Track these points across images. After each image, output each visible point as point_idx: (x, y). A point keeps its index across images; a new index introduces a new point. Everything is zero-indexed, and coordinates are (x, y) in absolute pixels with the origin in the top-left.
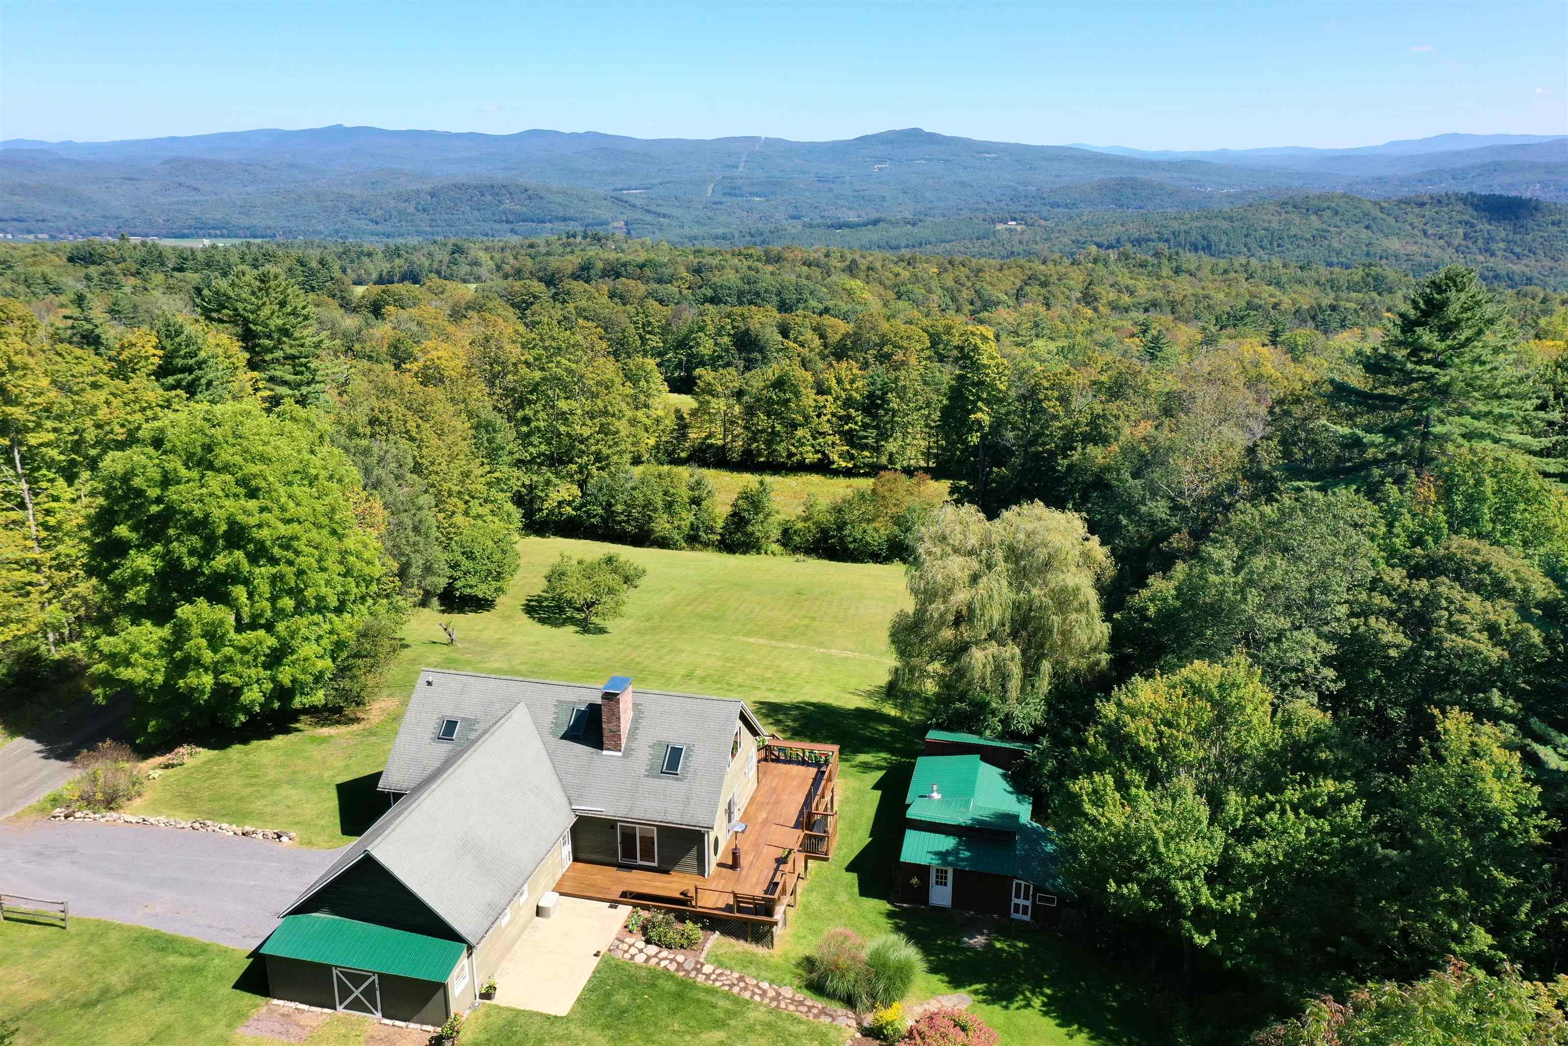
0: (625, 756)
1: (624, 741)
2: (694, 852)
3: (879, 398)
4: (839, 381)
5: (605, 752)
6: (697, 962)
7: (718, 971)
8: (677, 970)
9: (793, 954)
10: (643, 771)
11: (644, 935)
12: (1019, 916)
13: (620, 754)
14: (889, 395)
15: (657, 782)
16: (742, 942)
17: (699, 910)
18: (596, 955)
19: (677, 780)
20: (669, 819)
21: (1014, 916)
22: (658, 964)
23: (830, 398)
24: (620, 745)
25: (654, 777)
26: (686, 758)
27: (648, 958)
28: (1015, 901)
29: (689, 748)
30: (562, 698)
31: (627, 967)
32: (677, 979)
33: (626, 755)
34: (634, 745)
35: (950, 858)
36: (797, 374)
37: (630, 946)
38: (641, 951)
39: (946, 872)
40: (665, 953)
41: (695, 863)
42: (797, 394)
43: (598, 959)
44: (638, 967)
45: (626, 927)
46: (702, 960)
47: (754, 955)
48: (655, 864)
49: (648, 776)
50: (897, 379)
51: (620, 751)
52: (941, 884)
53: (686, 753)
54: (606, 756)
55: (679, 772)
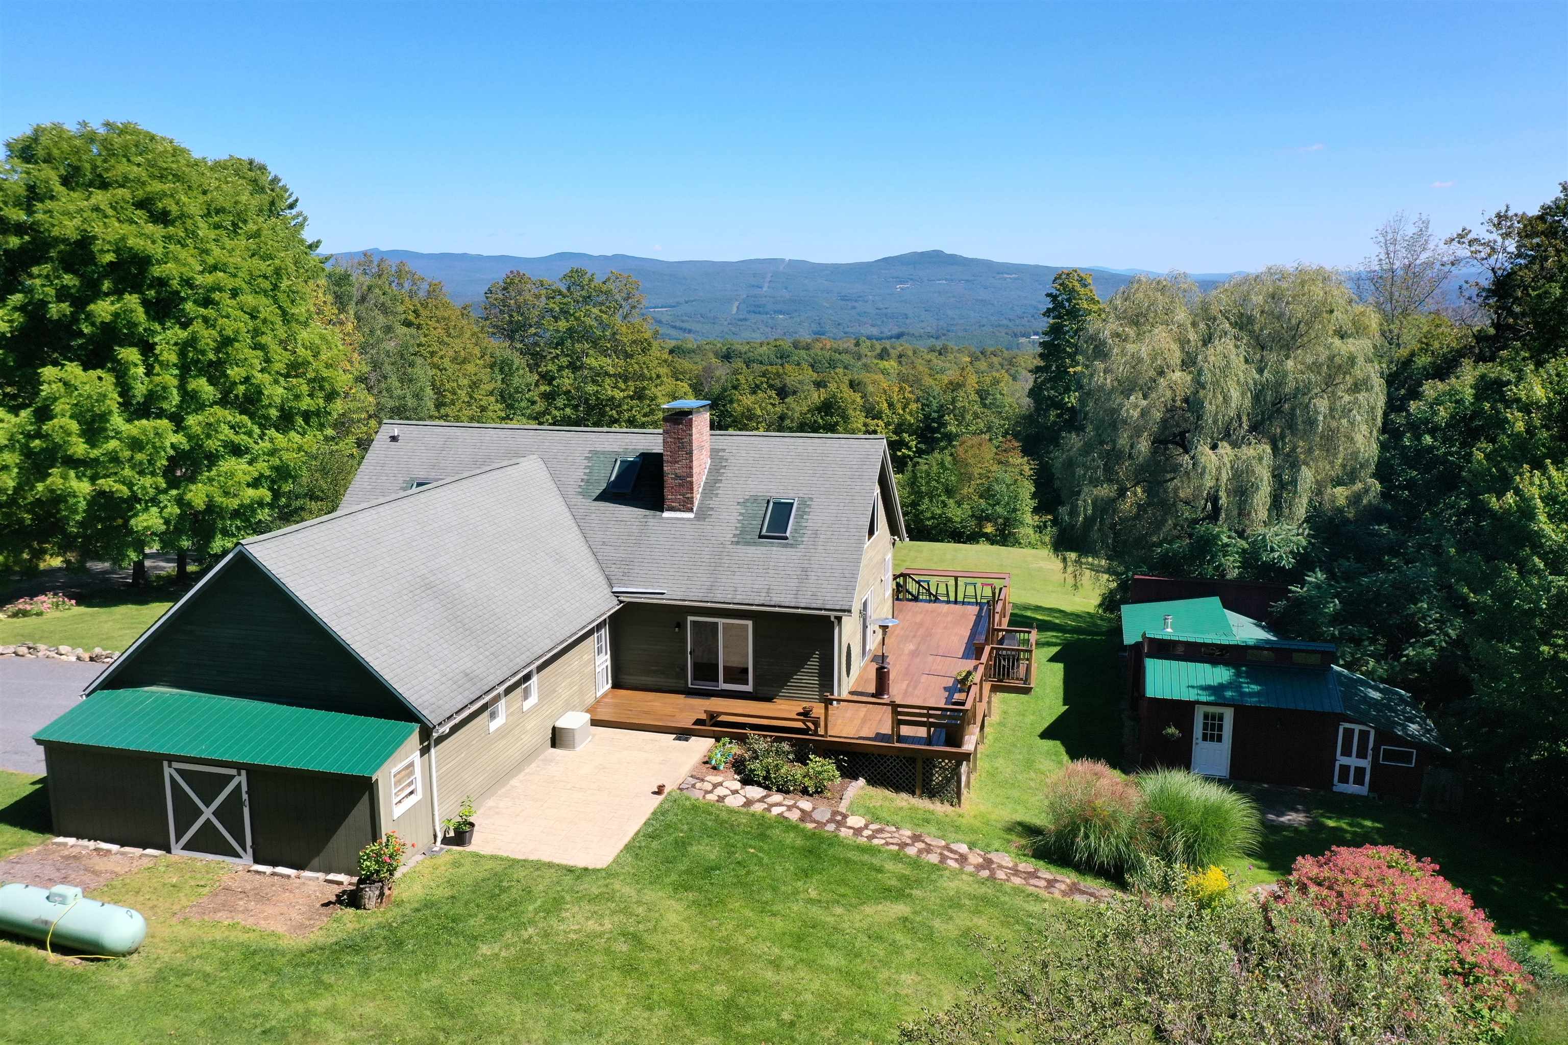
0: (697, 518)
1: (697, 497)
2: (814, 663)
3: (933, 420)
4: (891, 405)
5: (666, 514)
6: (835, 813)
7: (873, 827)
8: (802, 820)
9: (993, 817)
10: (729, 537)
11: (738, 772)
12: (1351, 788)
13: (691, 515)
14: (947, 417)
15: (752, 550)
16: (904, 795)
17: (829, 739)
18: (659, 791)
19: (786, 546)
20: (776, 600)
21: (1340, 787)
22: (768, 810)
23: (881, 423)
24: (691, 500)
25: (748, 544)
26: (800, 516)
27: (749, 803)
28: (1342, 760)
29: (803, 503)
30: (599, 448)
31: (714, 810)
32: (803, 830)
33: (701, 516)
34: (712, 503)
35: (1229, 694)
36: (845, 395)
37: (715, 786)
38: (735, 792)
39: (1221, 718)
40: (777, 798)
41: (815, 681)
43: (660, 798)
44: (731, 811)
45: (706, 763)
46: (842, 808)
47: (932, 813)
48: (749, 688)
49: (738, 543)
50: (954, 401)
51: (691, 510)
52: (1212, 739)
53: (798, 509)
54: (668, 519)
55: (788, 534)
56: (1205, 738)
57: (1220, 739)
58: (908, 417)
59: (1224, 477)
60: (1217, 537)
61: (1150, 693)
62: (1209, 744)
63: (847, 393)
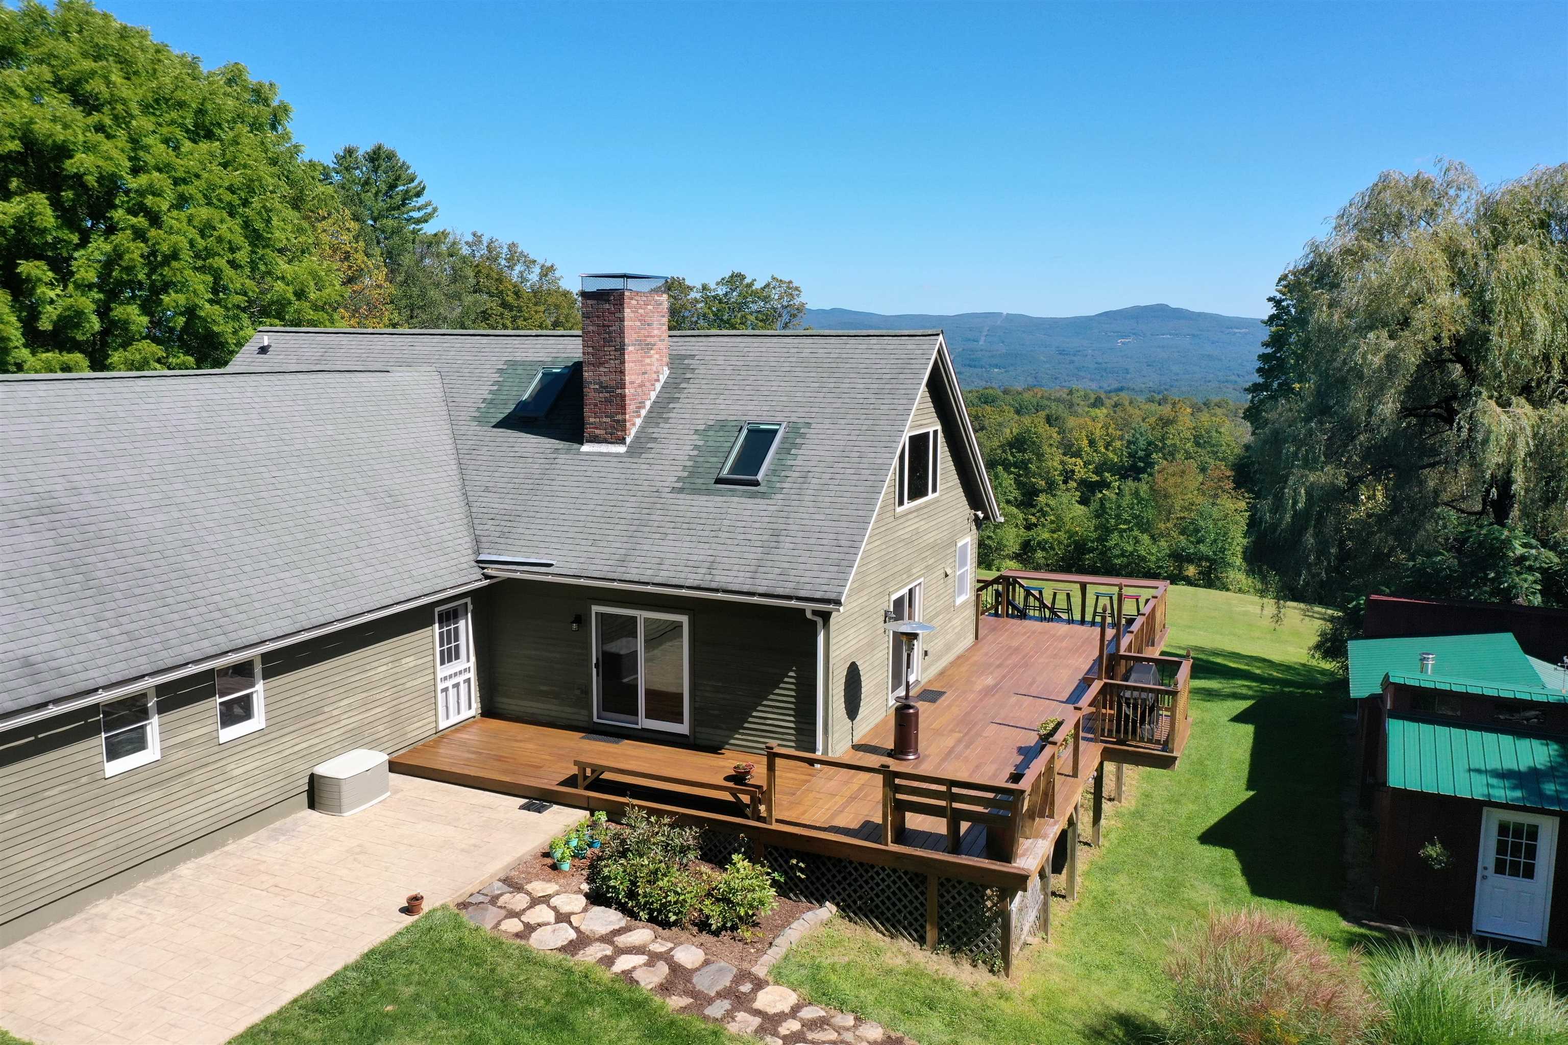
0: (631, 453)
1: (634, 426)
2: (786, 691)
3: (1140, 459)
4: (1092, 443)
5: (586, 448)
6: (743, 976)
7: (809, 1013)
8: (665, 988)
9: (1072, 1001)
10: (671, 481)
11: (590, 880)
13: (621, 449)
14: (1154, 456)
15: (701, 501)
16: (905, 944)
17: (775, 826)
18: (412, 906)
19: (753, 496)
20: (721, 579)
22: (608, 961)
23: (1079, 461)
24: (621, 426)
25: (696, 491)
26: (785, 450)
27: (582, 941)
29: (795, 430)
30: (519, 356)
31: (492, 956)
32: (652, 1014)
33: (636, 450)
34: (656, 432)
36: (1040, 430)
37: (535, 902)
38: (563, 918)
40: (642, 934)
41: (789, 722)
42: (1040, 456)
43: (408, 920)
44: (529, 959)
45: (546, 855)
46: (760, 970)
47: (947, 985)
48: (683, 728)
49: (681, 490)
50: (1163, 439)
51: (622, 441)
52: (1515, 873)
53: (784, 440)
54: (587, 454)
55: (760, 477)
56: (1500, 868)
57: (1529, 873)
58: (1111, 455)
59: (1521, 451)
60: (1507, 543)
61: (1395, 779)
62: (1507, 882)
63: (1043, 429)
